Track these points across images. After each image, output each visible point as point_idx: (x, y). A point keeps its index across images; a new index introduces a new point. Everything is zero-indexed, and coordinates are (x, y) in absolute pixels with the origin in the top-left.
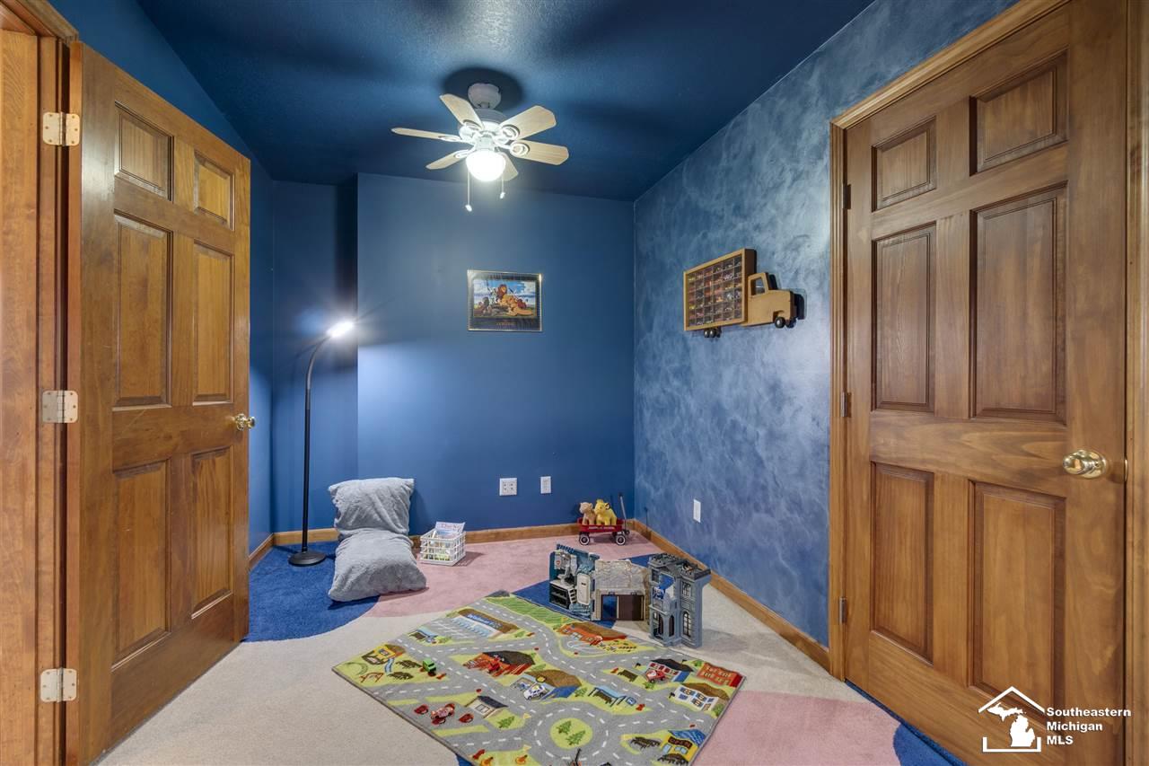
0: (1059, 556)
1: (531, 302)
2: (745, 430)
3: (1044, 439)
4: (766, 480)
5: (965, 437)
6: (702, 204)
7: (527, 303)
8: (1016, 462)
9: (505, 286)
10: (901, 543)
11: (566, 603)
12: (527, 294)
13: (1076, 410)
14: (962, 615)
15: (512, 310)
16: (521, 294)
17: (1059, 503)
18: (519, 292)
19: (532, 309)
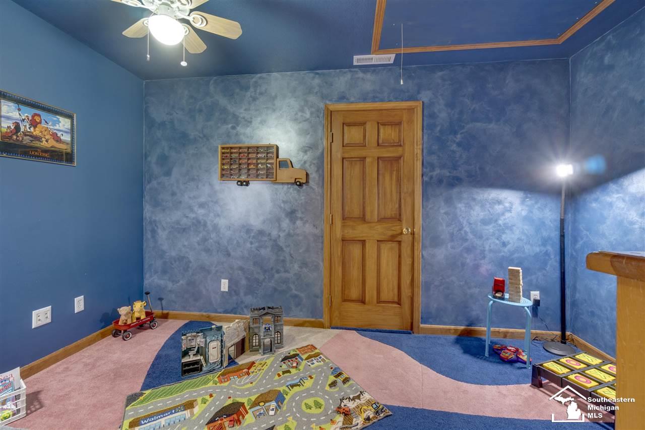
0: (400, 256)
1: (67, 138)
2: (269, 234)
3: (396, 226)
4: (285, 257)
5: (376, 227)
6: (231, 108)
7: (62, 138)
8: (390, 233)
9: (39, 115)
10: (353, 267)
11: (199, 369)
12: (61, 128)
13: (404, 217)
14: (375, 284)
15: (47, 141)
16: (55, 128)
17: (399, 242)
18: (54, 125)
19: (68, 144)
